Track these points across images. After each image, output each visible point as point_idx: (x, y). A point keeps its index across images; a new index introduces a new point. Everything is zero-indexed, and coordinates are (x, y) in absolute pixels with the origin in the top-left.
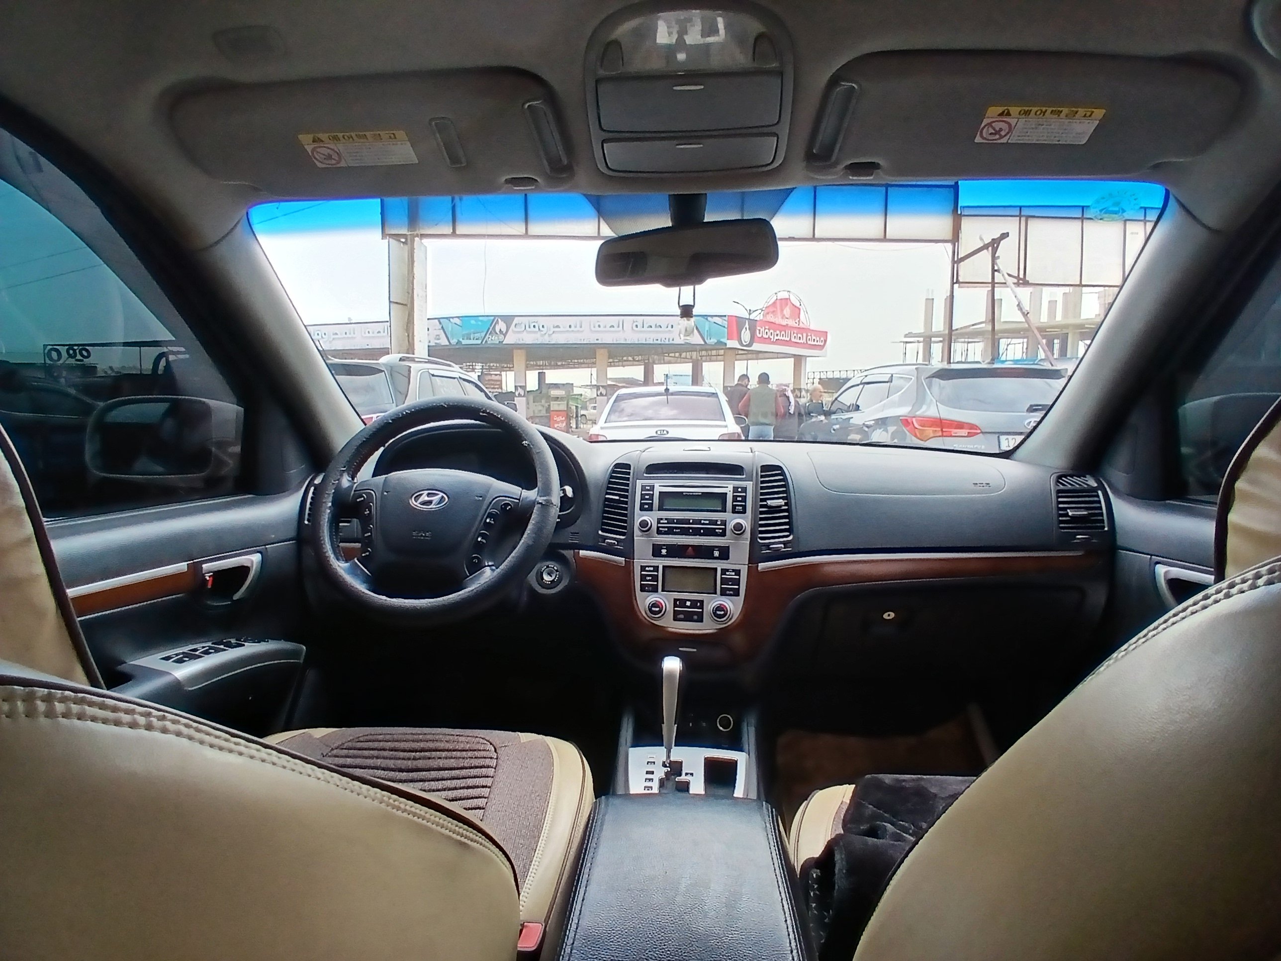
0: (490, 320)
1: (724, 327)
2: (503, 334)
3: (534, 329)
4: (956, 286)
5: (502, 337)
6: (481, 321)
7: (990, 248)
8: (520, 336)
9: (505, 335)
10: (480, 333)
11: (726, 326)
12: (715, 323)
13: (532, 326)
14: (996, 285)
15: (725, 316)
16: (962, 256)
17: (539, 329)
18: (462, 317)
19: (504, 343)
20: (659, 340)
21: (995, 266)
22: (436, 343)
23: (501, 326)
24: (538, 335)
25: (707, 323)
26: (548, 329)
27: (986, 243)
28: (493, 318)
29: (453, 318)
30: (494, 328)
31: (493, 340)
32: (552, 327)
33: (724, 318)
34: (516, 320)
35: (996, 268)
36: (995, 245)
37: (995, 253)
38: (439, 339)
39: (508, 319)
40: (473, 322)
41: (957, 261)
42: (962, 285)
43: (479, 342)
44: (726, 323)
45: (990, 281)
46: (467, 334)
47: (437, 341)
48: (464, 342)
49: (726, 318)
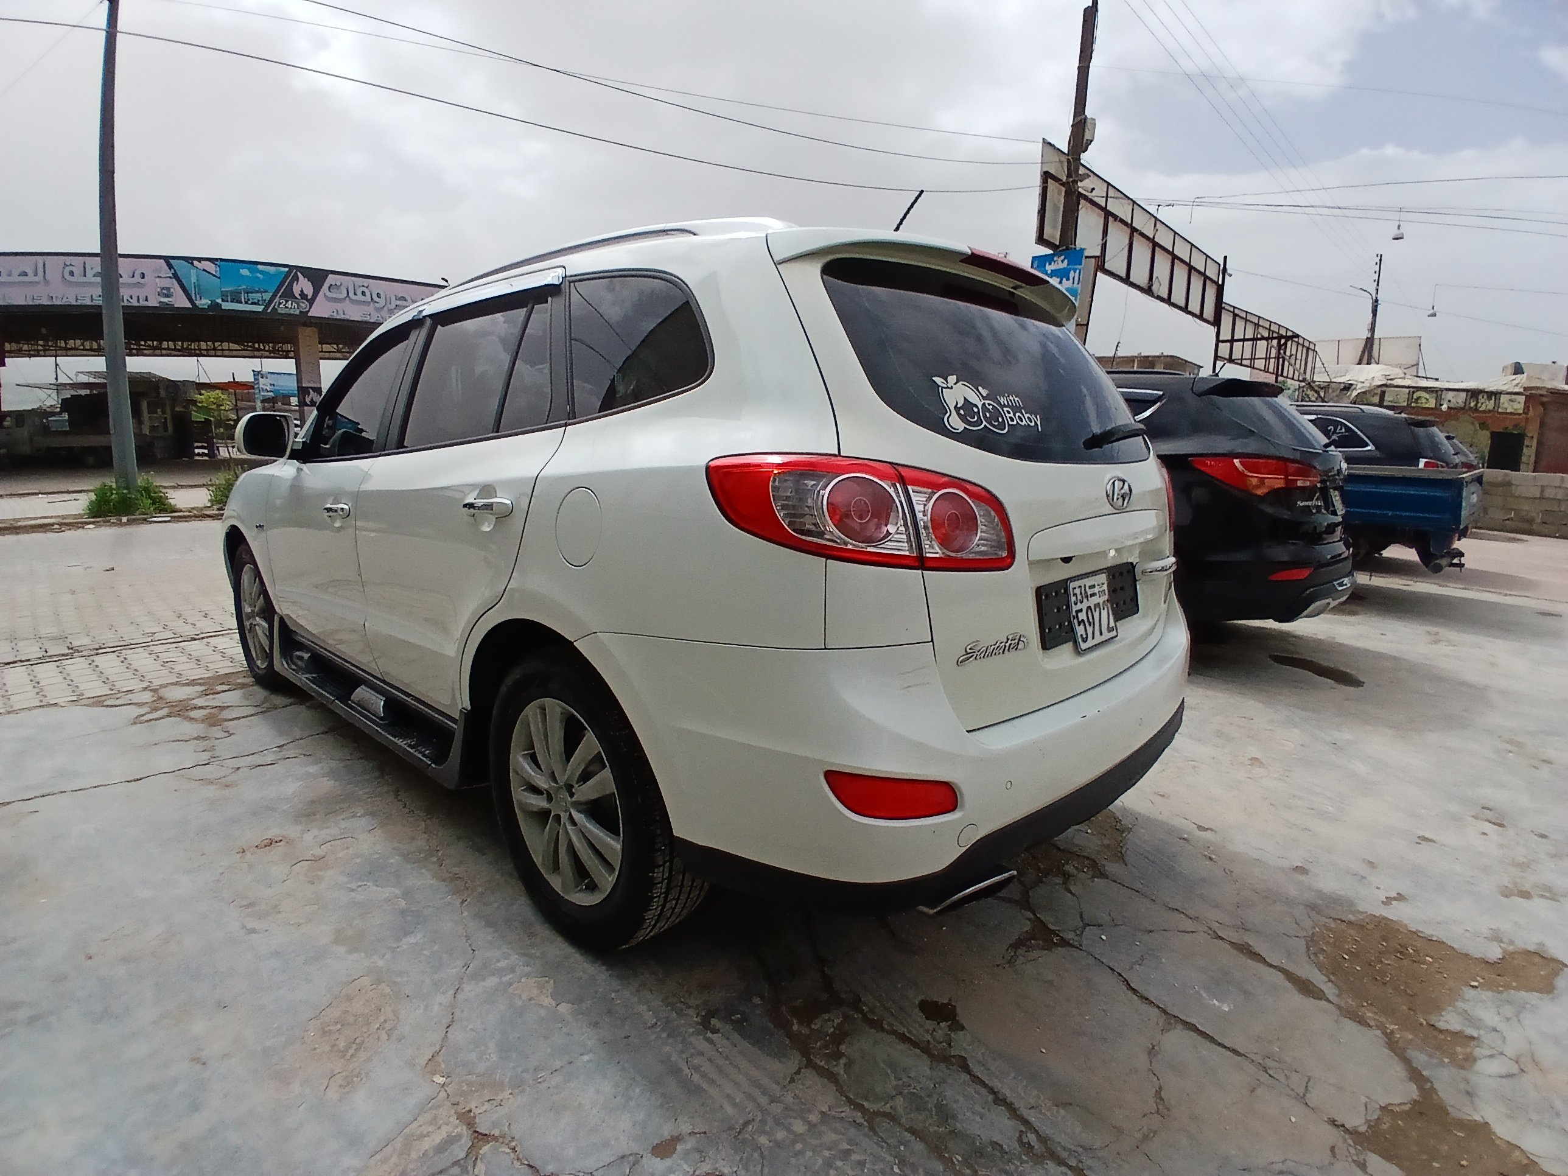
0: (282, 272)
2: (308, 300)
3: (363, 298)
5: (304, 305)
6: (262, 272)
8: (339, 306)
9: (311, 302)
10: (262, 292)
13: (359, 293)
17: (372, 299)
18: (221, 260)
19: (309, 315)
22: (160, 302)
23: (304, 285)
24: (370, 309)
26: (388, 301)
28: (287, 269)
29: (200, 260)
30: (291, 285)
31: (289, 307)
32: (393, 298)
34: (331, 279)
38: (167, 296)
39: (317, 276)
40: (245, 272)
43: (260, 308)
46: (232, 292)
47: (166, 300)
48: (226, 306)
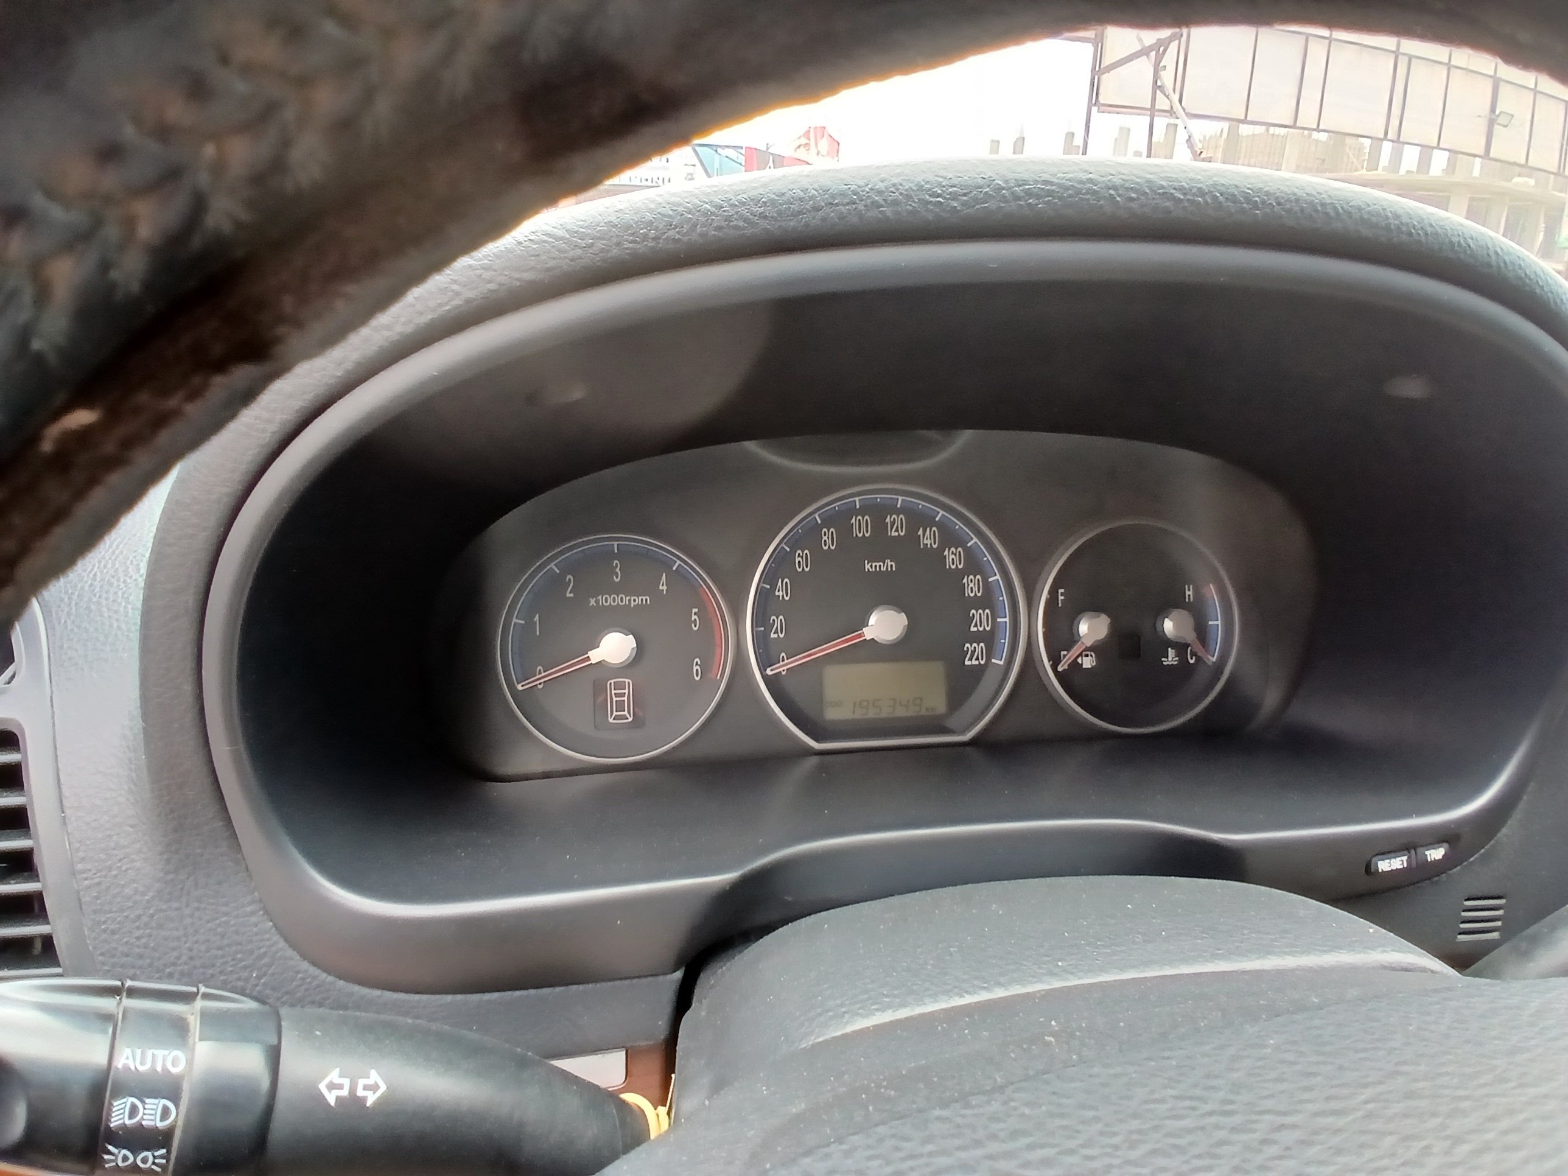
1: (741, 164)
4: (1094, 109)
7: (1153, 54)
11: (743, 163)
12: (727, 157)
14: (1156, 113)
15: (742, 148)
16: (1105, 65)
20: (650, 180)
21: (1158, 81)
25: (717, 157)
27: (1147, 45)
33: (740, 151)
35: (1159, 84)
36: (1162, 49)
37: (1160, 62)
41: (1098, 71)
42: (1102, 108)
44: (744, 158)
45: (1149, 106)
49: (743, 151)
